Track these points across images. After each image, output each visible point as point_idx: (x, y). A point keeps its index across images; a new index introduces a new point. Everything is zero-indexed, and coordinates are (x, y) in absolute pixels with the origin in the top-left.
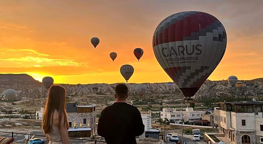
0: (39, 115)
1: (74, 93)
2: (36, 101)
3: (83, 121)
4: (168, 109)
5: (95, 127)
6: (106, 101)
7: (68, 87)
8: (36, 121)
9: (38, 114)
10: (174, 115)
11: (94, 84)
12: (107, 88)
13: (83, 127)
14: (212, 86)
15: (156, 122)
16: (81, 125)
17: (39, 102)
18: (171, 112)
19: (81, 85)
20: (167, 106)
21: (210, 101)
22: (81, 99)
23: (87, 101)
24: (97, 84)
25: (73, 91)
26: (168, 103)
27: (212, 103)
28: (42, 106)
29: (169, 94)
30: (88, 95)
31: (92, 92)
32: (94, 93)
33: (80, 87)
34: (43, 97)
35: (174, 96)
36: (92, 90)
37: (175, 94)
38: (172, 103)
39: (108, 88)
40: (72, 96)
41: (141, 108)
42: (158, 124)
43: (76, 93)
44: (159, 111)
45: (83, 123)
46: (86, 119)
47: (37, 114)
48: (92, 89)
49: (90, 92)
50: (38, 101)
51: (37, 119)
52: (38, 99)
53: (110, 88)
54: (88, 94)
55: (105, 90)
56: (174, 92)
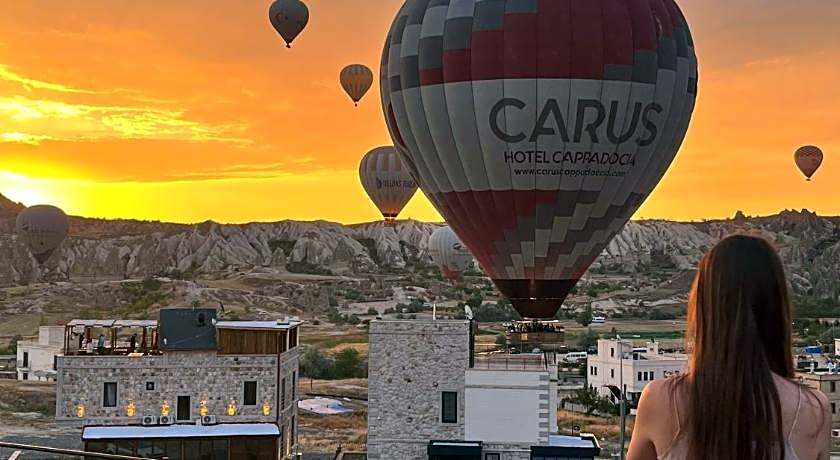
0: (29, 360)
1: (184, 264)
2: (13, 295)
3: (241, 391)
4: (625, 344)
5: (293, 418)
6: (334, 304)
7: (158, 235)
8: (22, 388)
9: (26, 355)
10: (652, 373)
11: (276, 224)
12: (334, 245)
13: (243, 417)
14: (823, 241)
15: (564, 401)
16: (231, 411)
17: (28, 302)
18: (635, 357)
19: (219, 226)
20: (614, 331)
21: (812, 308)
22: (216, 290)
23: (243, 301)
24: (289, 222)
25: (179, 255)
26: (616, 316)
27: (821, 320)
28: (40, 319)
29: (621, 273)
30: (250, 274)
31: (267, 263)
32: (275, 262)
33: (214, 236)
34: (44, 279)
35: (643, 284)
36: (267, 252)
37: (648, 275)
38: (635, 315)
39: (341, 243)
40: (177, 275)
41: (494, 337)
42: (576, 412)
43: (194, 265)
44: (575, 350)
45: (242, 402)
46: (255, 383)
47: (20, 357)
48: (266, 244)
49: (260, 259)
50: (23, 295)
51: (21, 376)
52: (22, 288)
53: (350, 242)
54: (247, 268)
55: (326, 253)
56: (647, 267)
